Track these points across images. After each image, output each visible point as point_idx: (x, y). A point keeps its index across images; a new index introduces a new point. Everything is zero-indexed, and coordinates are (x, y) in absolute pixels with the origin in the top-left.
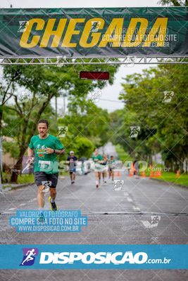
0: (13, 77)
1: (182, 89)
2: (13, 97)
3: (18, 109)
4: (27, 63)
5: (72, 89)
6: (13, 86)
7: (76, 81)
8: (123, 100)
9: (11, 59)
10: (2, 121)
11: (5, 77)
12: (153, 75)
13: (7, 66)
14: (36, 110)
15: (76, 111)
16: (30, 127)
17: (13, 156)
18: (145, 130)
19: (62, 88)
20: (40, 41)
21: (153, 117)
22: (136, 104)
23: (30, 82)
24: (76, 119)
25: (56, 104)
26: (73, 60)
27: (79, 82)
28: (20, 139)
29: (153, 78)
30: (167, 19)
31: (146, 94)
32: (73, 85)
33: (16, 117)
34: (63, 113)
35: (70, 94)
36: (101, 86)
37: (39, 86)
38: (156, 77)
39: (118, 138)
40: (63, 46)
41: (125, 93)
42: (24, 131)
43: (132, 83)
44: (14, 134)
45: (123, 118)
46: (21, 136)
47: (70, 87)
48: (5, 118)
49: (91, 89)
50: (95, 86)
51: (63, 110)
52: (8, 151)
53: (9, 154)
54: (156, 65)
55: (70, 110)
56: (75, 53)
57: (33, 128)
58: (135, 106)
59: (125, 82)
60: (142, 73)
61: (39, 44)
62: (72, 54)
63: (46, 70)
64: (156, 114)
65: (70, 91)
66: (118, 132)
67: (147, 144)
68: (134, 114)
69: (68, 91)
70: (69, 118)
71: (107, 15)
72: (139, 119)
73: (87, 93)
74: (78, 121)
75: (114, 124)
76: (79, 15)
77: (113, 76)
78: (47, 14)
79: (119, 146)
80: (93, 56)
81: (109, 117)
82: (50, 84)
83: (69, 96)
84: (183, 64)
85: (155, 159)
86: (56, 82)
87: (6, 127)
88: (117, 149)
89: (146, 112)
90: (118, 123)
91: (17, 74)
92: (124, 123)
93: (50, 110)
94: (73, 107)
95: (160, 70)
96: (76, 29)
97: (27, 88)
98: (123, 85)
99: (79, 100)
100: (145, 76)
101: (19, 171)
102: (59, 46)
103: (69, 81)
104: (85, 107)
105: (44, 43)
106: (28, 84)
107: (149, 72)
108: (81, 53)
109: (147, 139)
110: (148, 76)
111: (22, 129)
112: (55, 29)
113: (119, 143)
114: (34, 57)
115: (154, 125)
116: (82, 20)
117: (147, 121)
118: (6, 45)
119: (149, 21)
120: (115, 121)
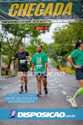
0: (6, 29)
1: (79, 33)
2: (6, 38)
3: (8, 43)
4: (11, 23)
5: (31, 34)
6: (6, 33)
7: (33, 31)
8: (54, 39)
9: (5, 22)
10: (1, 49)
11: (3, 29)
12: (66, 28)
13: (3, 25)
14: (16, 43)
15: (33, 44)
16: (13, 51)
17: (6, 64)
18: (63, 52)
19: (27, 34)
20: (17, 14)
21: (67, 46)
22: (59, 40)
23: (13, 31)
24: (33, 47)
25: (25, 41)
26: (32, 21)
27: (34, 31)
28: (9, 56)
29: (66, 29)
30: (72, 3)
31: (64, 36)
32: (32, 32)
33: (7, 47)
34: (28, 45)
35: (30, 36)
36: (44, 32)
37: (17, 33)
38: (68, 28)
39: (51, 56)
40: (27, 15)
41: (54, 36)
42: (11, 53)
43: (57, 31)
44: (7, 54)
45: (54, 47)
46: (10, 55)
47: (30, 33)
48: (3, 47)
49: (39, 34)
50: (41, 33)
51: (27, 43)
52: (4, 61)
53: (4, 63)
54: (68, 23)
55: (31, 43)
56: (32, 19)
57: (15, 51)
58: (59, 41)
59: (54, 31)
60: (61, 27)
61: (17, 15)
62: (31, 19)
63: (20, 26)
64: (68, 44)
65: (31, 35)
66: (52, 53)
67: (64, 58)
68: (58, 45)
69: (30, 35)
70: (30, 47)
71: (46, 2)
72: (61, 47)
73: (38, 36)
74: (34, 48)
75: (50, 49)
76: (34, 2)
77: (49, 28)
78: (20, 2)
79: (52, 59)
80: (40, 20)
81: (48, 46)
82: (22, 32)
83: (30, 37)
84: (79, 23)
85: (68, 64)
86: (24, 31)
87: (3, 51)
88: (51, 60)
89: (64, 44)
90: (51, 48)
91: (7, 28)
92: (54, 49)
93: (22, 44)
94: (32, 42)
95: (69, 26)
96: (33, 8)
97: (12, 34)
98: (53, 32)
99: (34, 39)
100: (63, 28)
101: (9, 70)
102: (26, 15)
103: (30, 31)
104: (37, 42)
105: (19, 14)
106: (12, 32)
107: (65, 27)
108: (35, 18)
109: (64, 55)
110: (64, 28)
111: (10, 52)
112: (24, 8)
113: (52, 57)
114: (15, 20)
115: (67, 49)
116: (35, 4)
117: (64, 48)
118: (3, 16)
119: (64, 4)
120: (50, 48)
